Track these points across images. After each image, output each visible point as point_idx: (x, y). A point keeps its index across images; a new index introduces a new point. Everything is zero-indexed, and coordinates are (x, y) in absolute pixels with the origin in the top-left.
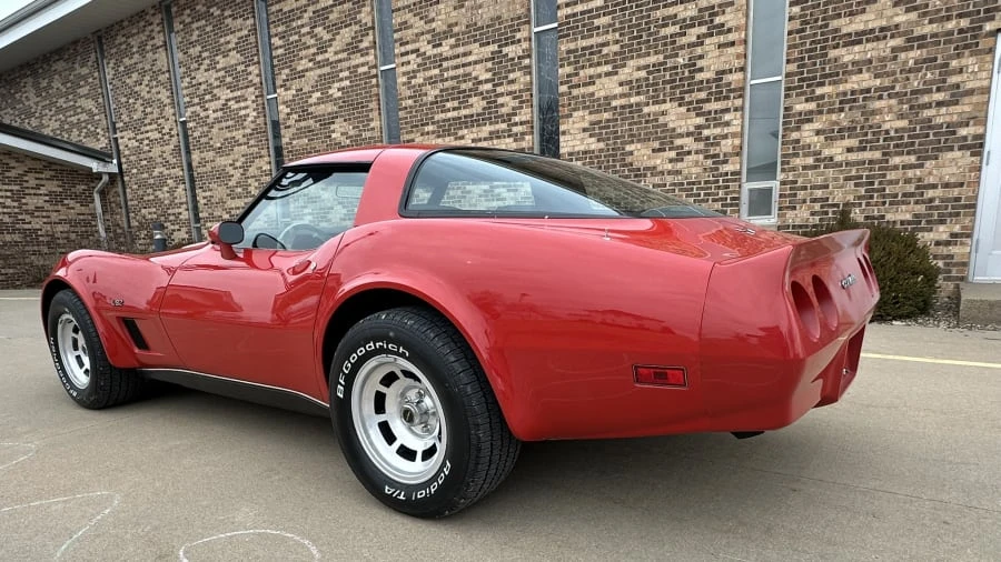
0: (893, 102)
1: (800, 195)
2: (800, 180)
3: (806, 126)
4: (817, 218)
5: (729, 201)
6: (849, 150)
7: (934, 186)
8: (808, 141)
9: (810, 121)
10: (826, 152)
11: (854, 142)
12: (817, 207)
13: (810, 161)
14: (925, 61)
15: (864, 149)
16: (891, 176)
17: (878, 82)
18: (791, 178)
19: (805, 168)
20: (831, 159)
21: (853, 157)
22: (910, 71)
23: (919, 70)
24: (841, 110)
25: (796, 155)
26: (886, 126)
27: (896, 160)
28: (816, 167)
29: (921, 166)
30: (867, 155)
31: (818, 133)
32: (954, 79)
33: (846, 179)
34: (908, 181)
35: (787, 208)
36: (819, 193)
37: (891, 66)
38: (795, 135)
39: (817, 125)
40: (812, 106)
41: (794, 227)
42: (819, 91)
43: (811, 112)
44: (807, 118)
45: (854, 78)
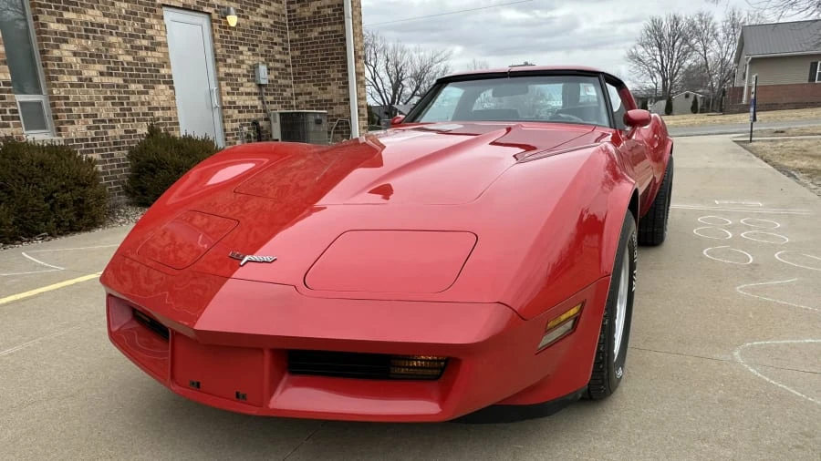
0: (120, 39)
1: (75, 110)
2: (71, 96)
3: (64, 46)
4: (93, 132)
5: (8, 114)
6: (102, 74)
7: (157, 109)
8: (69, 60)
9: (66, 42)
10: (86, 74)
11: (103, 68)
12: (90, 122)
13: (74, 79)
14: (132, 13)
15: (111, 75)
16: (133, 98)
17: (106, 20)
18: (63, 94)
19: (72, 85)
20: (91, 80)
21: (106, 80)
22: (125, 18)
23: (129, 19)
24: (88, 38)
25: (62, 72)
26: (121, 58)
27: (133, 87)
28: (81, 86)
29: (147, 93)
30: (115, 80)
31: (75, 54)
32: (150, 32)
33: (106, 98)
34: (143, 104)
35: (67, 122)
36: (89, 110)
37: (112, 11)
38: (56, 53)
39: (72, 47)
40: (63, 28)
41: (77, 140)
42: (67, 15)
43: (63, 33)
44: (62, 39)
45: (90, 11)
